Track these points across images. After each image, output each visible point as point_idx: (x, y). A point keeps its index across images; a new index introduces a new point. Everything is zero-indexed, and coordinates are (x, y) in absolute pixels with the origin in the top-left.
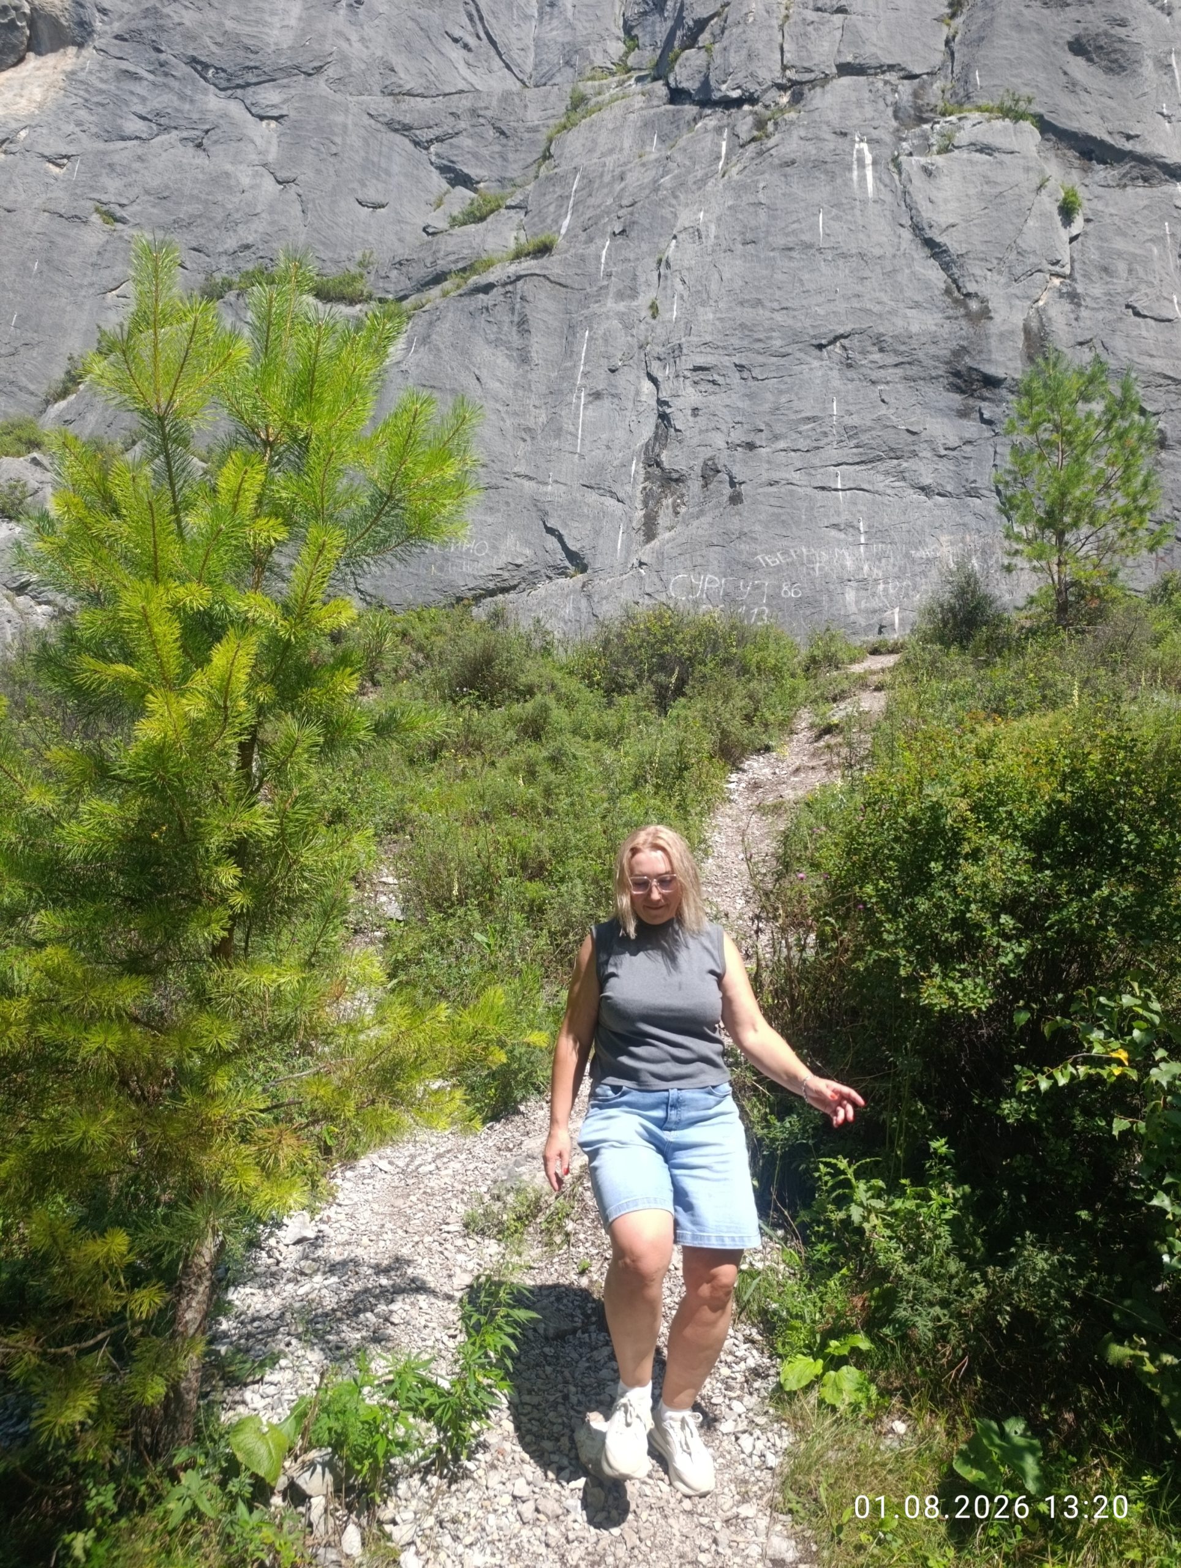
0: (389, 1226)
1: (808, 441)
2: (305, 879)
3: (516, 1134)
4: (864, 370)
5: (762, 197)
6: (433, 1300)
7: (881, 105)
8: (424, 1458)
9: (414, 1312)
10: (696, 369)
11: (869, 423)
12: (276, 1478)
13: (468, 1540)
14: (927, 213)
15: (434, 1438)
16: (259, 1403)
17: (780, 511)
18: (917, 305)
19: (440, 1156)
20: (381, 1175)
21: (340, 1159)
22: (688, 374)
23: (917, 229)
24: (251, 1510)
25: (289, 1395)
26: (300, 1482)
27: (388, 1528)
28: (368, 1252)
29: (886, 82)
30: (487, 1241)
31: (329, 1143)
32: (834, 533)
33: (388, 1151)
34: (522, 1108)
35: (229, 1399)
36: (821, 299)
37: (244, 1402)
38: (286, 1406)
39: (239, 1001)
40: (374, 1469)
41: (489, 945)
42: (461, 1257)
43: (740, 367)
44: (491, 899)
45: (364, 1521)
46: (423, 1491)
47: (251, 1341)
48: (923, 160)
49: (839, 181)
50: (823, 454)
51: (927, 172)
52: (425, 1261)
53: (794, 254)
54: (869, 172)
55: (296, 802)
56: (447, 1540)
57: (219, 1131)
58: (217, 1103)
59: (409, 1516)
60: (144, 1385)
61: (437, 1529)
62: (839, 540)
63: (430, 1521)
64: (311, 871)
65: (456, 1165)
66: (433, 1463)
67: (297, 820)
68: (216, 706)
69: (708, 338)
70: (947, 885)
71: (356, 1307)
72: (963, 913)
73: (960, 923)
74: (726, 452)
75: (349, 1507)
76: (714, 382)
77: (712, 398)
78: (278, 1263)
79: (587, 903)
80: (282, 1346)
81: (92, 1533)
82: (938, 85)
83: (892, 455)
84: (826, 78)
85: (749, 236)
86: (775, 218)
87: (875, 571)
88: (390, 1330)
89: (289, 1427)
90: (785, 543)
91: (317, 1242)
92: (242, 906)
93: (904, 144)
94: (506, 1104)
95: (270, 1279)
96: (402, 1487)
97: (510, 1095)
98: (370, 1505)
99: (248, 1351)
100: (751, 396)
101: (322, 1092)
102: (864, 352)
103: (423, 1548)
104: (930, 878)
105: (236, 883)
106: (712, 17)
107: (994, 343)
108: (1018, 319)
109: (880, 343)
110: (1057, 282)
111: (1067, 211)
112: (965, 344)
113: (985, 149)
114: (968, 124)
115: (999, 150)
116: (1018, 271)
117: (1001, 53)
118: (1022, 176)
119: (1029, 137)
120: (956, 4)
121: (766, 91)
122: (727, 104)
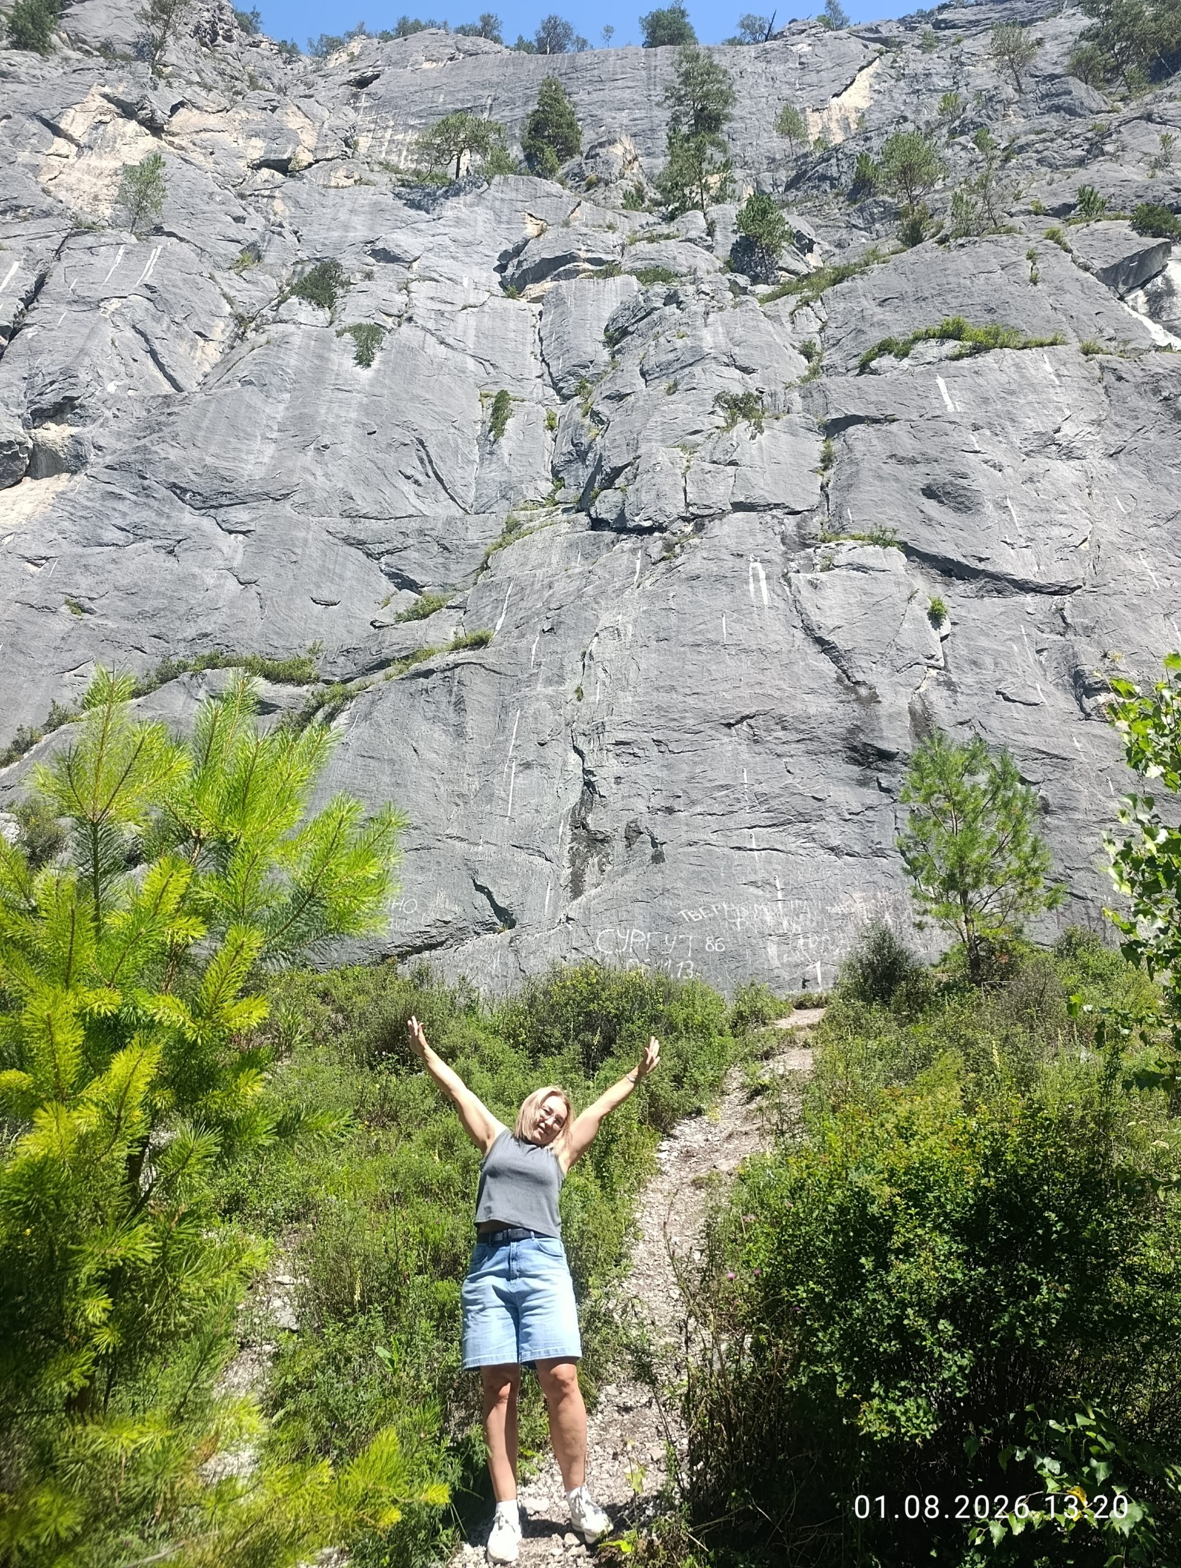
1: (723, 806)
5: (672, 604)
7: (770, 534)
10: (618, 743)
11: (777, 791)
14: (815, 617)
17: (700, 869)
18: (812, 691)
22: (610, 747)
23: (808, 629)
29: (774, 517)
32: (752, 890)
36: (727, 686)
39: (91, 1468)
41: (392, 1362)
43: (658, 742)
44: (397, 1303)
48: (809, 576)
49: (738, 592)
50: (736, 818)
51: (814, 585)
53: (701, 649)
54: (763, 584)
62: (757, 897)
64: (191, 1300)
67: (181, 1241)
68: (109, 1116)
69: (629, 718)
70: (881, 1285)
72: (900, 1319)
73: (898, 1331)
74: (648, 816)
76: (634, 755)
77: (633, 768)
82: (817, 519)
83: (801, 818)
84: (723, 513)
85: (662, 635)
86: (684, 620)
87: (794, 925)
90: (705, 899)
93: (792, 564)
100: (669, 767)
102: (768, 730)
105: (104, 1317)
106: (626, 466)
107: (884, 723)
108: (904, 703)
109: (782, 722)
110: (933, 672)
111: (936, 617)
112: (858, 723)
113: (861, 568)
114: (844, 549)
115: (872, 569)
116: (899, 663)
117: (866, 496)
118: (894, 589)
119: (897, 559)
120: (827, 460)
121: (672, 522)
122: (641, 531)
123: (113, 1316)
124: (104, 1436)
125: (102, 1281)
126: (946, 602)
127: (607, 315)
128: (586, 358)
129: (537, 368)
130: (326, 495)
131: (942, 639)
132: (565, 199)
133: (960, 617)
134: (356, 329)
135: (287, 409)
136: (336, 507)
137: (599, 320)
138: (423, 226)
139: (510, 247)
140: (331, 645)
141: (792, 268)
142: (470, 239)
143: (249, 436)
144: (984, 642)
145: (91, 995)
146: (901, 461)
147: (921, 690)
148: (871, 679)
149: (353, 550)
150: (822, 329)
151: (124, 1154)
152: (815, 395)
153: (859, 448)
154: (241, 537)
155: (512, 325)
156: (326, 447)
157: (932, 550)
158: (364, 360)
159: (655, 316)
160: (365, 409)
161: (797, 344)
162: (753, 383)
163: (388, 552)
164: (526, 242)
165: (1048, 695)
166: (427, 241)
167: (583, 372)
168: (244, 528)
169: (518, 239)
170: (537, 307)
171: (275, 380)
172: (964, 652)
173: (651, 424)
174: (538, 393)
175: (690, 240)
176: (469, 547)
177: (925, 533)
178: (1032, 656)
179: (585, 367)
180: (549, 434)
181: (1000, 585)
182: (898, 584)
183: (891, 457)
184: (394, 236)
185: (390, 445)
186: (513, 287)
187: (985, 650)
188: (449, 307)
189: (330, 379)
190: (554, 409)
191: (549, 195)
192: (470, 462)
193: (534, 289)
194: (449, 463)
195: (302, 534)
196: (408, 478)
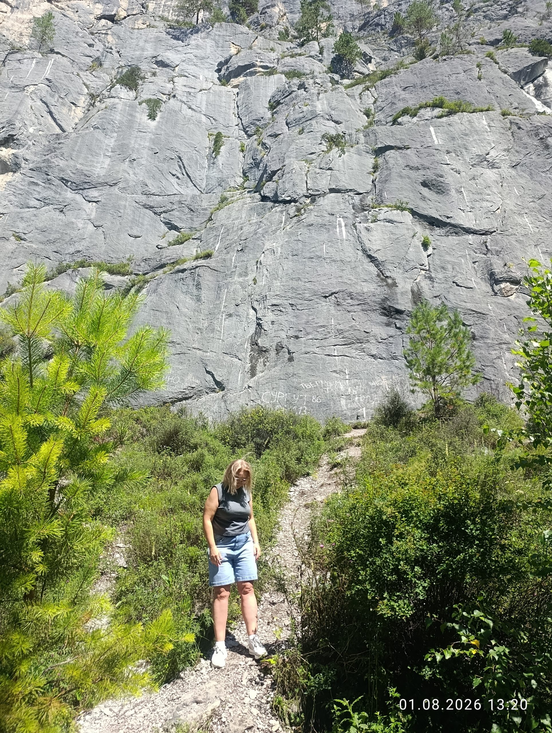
1: (322, 335)
2: (76, 558)
3: (178, 691)
4: (344, 307)
5: (299, 238)
7: (347, 204)
10: (273, 305)
11: (347, 328)
14: (368, 245)
17: (310, 364)
18: (366, 281)
20: (105, 718)
21: (83, 708)
22: (269, 307)
23: (364, 251)
29: (349, 196)
31: (78, 699)
32: (334, 374)
33: (110, 702)
34: (182, 675)
36: (325, 278)
39: (36, 624)
41: (169, 582)
43: (292, 305)
44: (171, 556)
48: (365, 225)
49: (331, 232)
50: (328, 341)
51: (367, 229)
53: (313, 260)
54: (343, 228)
55: (74, 518)
57: (17, 700)
58: (19, 683)
62: (337, 378)
64: (78, 553)
65: (145, 711)
67: (74, 527)
68: (41, 472)
69: (278, 293)
70: (389, 551)
72: (397, 566)
73: (396, 571)
74: (287, 340)
76: (281, 311)
77: (280, 317)
82: (370, 197)
83: (358, 341)
84: (325, 194)
85: (295, 253)
86: (305, 246)
87: (354, 391)
90: (313, 378)
92: (42, 572)
93: (358, 219)
97: (176, 667)
100: (296, 317)
101: (75, 674)
102: (344, 299)
104: (380, 547)
105: (40, 559)
106: (278, 170)
107: (399, 296)
108: (408, 287)
109: (351, 296)
110: (423, 272)
111: (425, 245)
112: (387, 296)
113: (390, 221)
114: (383, 212)
115: (396, 222)
116: (407, 268)
117: (394, 186)
118: (406, 232)
119: (408, 217)
120: (376, 168)
121: (300, 198)
122: (285, 202)
123: (44, 560)
124: (41, 611)
125: (39, 544)
126: (431, 238)
127: (270, 94)
128: (260, 116)
129: (236, 121)
130: (134, 184)
131: (428, 256)
132: (250, 35)
133: (437, 246)
134: (148, 101)
135: (115, 141)
136: (139, 189)
137: (266, 97)
138: (180, 49)
139: (223, 60)
140: (138, 257)
141: (361, 71)
142: (203, 55)
143: (98, 155)
144: (448, 258)
145: (29, 417)
146: (411, 168)
147: (417, 281)
148: (393, 275)
149: (147, 211)
150: (375, 102)
151: (48, 488)
152: (371, 135)
153: (391, 161)
154: (94, 204)
155: (223, 99)
156: (134, 160)
157: (425, 213)
158: (152, 116)
159: (293, 95)
160: (152, 141)
161: (362, 110)
162: (341, 128)
163: (164, 212)
164: (231, 57)
165: (477, 283)
166: (182, 56)
167: (258, 123)
168: (96, 200)
169: (227, 56)
170: (236, 90)
171: (110, 127)
172: (438, 262)
173: (290, 149)
174: (236, 134)
175: (311, 56)
176: (203, 209)
177: (422, 204)
178: (470, 265)
179: (259, 120)
180: (241, 154)
181: (457, 230)
182: (408, 229)
183: (406, 166)
184: (166, 54)
185: (165, 159)
186: (224, 80)
187: (448, 262)
188: (193, 90)
189: (136, 126)
190: (244, 142)
191: (242, 33)
192: (204, 168)
193: (235, 81)
194: (193, 168)
195: (123, 203)
196: (174, 175)
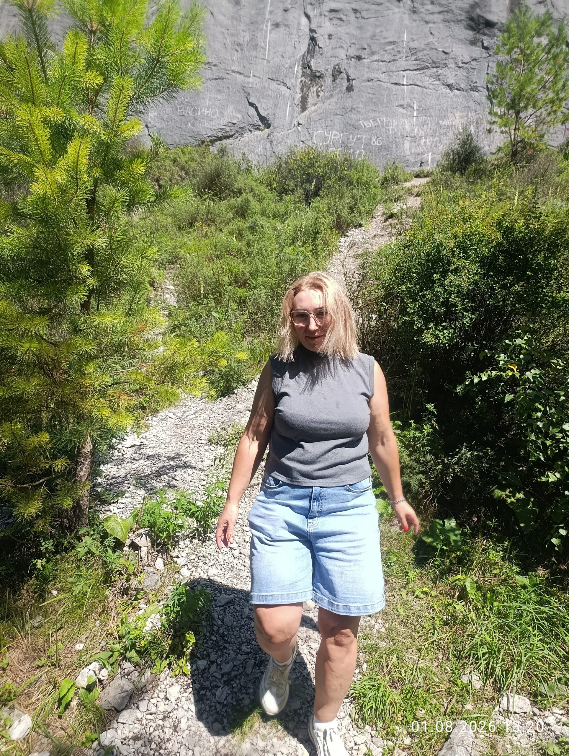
0: (173, 440)
1: (390, 56)
2: (124, 273)
3: (233, 403)
4: (422, 15)
6: (194, 471)
8: (191, 533)
9: (186, 476)
10: (332, 11)
11: (423, 46)
12: (125, 540)
13: (210, 564)
15: (195, 525)
16: (117, 511)
17: (373, 96)
19: (198, 412)
20: (169, 419)
21: (150, 412)
24: (114, 552)
25: (129, 507)
26: (136, 541)
27: (175, 559)
28: (163, 451)
30: (219, 447)
31: (145, 405)
32: (401, 110)
33: (173, 409)
35: (103, 509)
37: (110, 511)
38: (128, 512)
39: (95, 331)
40: (169, 537)
41: (219, 318)
42: (207, 454)
43: (355, 11)
44: (220, 296)
45: (165, 557)
46: (191, 545)
47: (112, 487)
50: (397, 64)
52: (191, 455)
56: (201, 564)
57: (89, 391)
58: (87, 377)
59: (184, 554)
60: (62, 501)
61: (197, 559)
62: (403, 114)
63: (194, 557)
65: (205, 416)
66: (195, 535)
67: (118, 241)
68: (72, 177)
70: (442, 285)
71: (158, 474)
72: (448, 299)
73: (446, 303)
74: (346, 61)
75: (158, 552)
76: (341, 19)
77: (339, 29)
78: (123, 455)
79: (267, 298)
80: (126, 488)
81: (45, 559)
83: (434, 65)
87: (421, 131)
88: (175, 483)
89: (131, 520)
90: (374, 114)
91: (140, 447)
92: (93, 285)
94: (228, 390)
95: (120, 462)
96: (181, 544)
97: (230, 385)
98: (167, 550)
99: (110, 490)
100: (360, 28)
103: (190, 567)
104: (433, 282)
112: (478, 1)
123: (93, 274)
124: (98, 319)
